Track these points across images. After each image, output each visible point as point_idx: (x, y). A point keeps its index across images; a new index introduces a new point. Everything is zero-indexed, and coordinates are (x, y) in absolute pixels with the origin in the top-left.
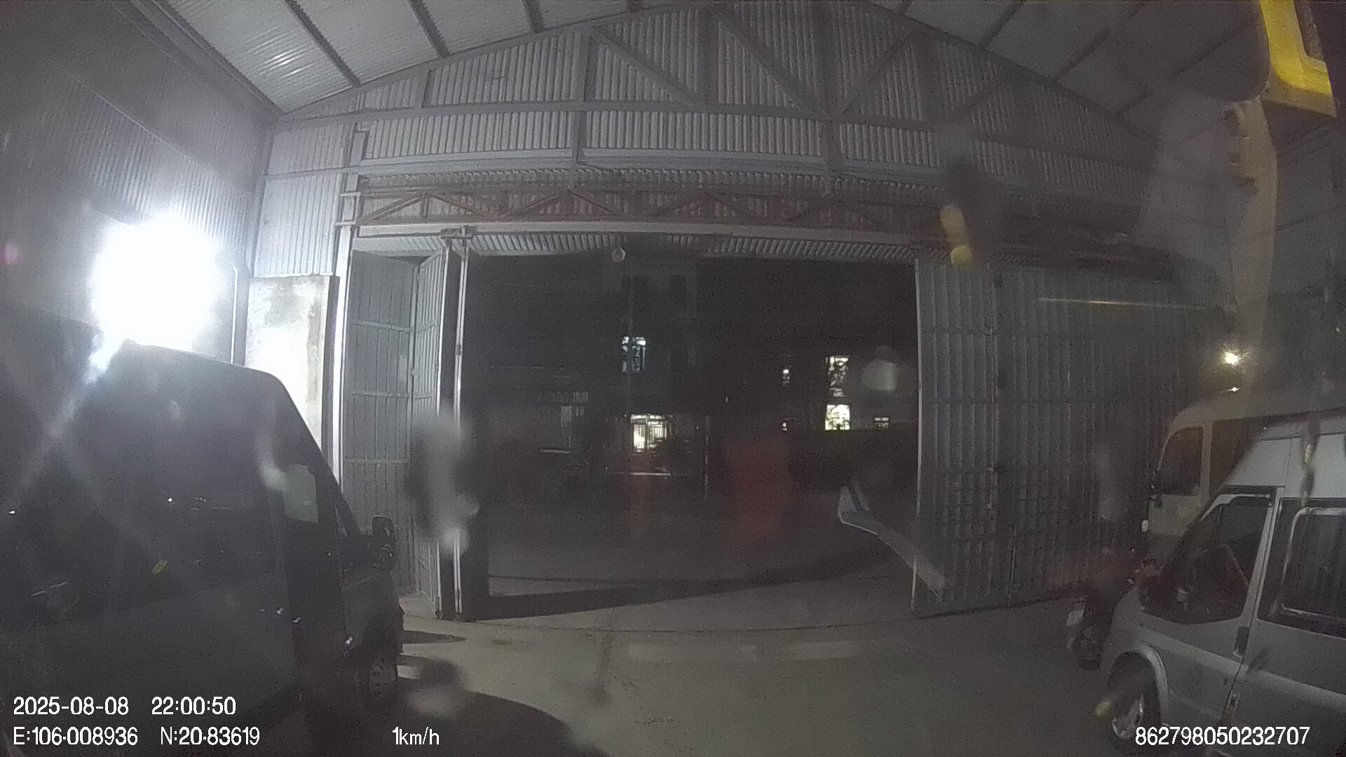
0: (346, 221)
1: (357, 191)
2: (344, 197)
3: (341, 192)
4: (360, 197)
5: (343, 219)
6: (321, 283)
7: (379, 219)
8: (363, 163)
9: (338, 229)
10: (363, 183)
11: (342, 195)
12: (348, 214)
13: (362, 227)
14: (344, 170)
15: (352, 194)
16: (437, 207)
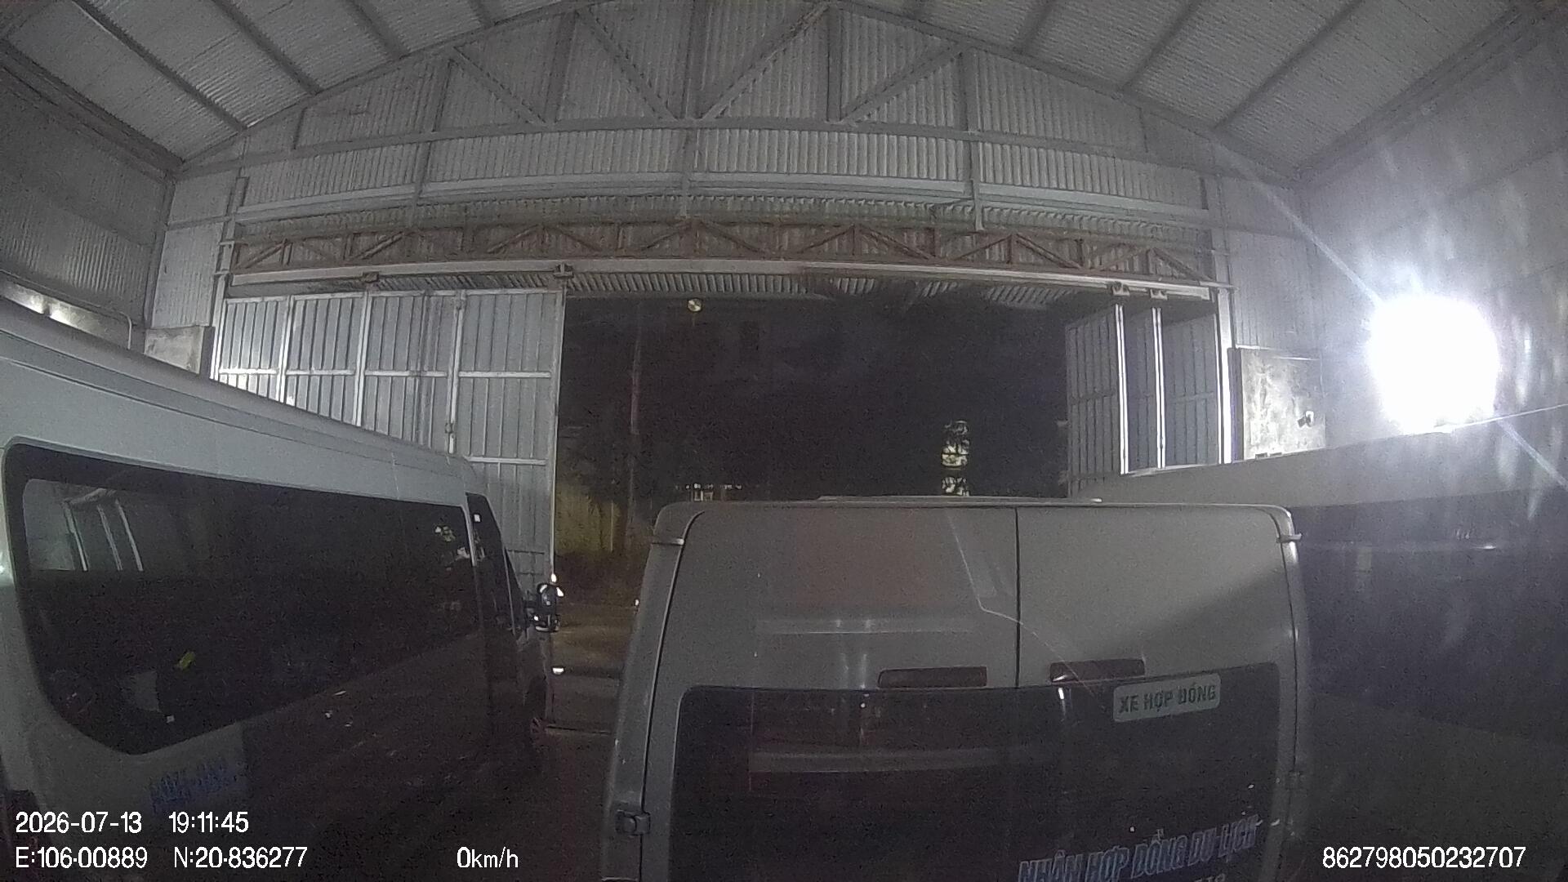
0: (224, 270)
1: (232, 240)
2: (223, 246)
3: (221, 241)
4: (235, 245)
5: (222, 268)
6: (197, 334)
7: (249, 267)
8: (241, 210)
9: (216, 278)
10: (241, 230)
11: (222, 244)
12: (225, 264)
13: (235, 276)
14: (226, 219)
15: (229, 243)
16: (300, 253)
